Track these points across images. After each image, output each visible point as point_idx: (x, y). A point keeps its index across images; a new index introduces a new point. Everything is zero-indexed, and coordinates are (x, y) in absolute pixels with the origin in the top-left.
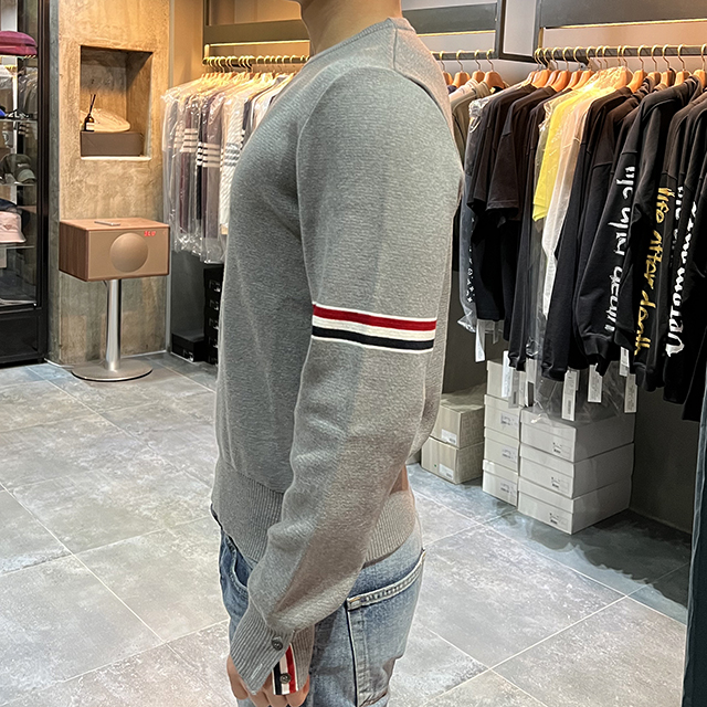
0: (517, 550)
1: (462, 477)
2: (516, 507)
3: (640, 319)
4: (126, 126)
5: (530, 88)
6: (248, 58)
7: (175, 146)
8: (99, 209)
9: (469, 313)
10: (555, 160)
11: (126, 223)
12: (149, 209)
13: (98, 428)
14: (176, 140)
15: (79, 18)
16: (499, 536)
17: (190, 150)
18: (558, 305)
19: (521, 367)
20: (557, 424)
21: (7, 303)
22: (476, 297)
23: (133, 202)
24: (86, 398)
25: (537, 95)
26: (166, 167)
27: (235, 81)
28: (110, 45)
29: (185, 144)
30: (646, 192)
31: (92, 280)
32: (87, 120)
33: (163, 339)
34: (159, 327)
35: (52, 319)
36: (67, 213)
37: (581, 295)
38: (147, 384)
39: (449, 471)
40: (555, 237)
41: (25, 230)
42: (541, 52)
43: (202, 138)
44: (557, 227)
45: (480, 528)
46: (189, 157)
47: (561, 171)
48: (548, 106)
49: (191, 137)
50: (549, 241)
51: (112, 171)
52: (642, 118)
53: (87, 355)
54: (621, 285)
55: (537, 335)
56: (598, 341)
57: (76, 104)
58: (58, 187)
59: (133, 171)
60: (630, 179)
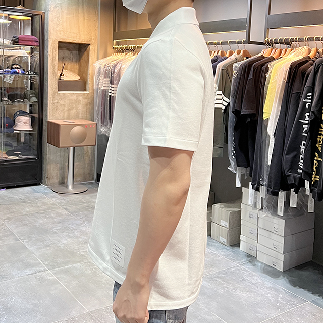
0: (255, 278)
1: (230, 243)
2: (256, 258)
3: (315, 166)
4: (78, 78)
5: (263, 57)
6: (132, 46)
7: (99, 86)
8: (65, 115)
9: (233, 163)
10: (274, 90)
11: (77, 122)
12: (88, 115)
13: (62, 215)
14: (100, 84)
15: (58, 29)
16: (247, 271)
17: (106, 88)
18: (275, 160)
19: (257, 190)
20: (275, 217)
21: (24, 157)
22: (237, 156)
23: (81, 112)
24: (58, 201)
25: (265, 60)
26: (95, 96)
27: (127, 56)
28: (71, 41)
29: (104, 85)
30: (317, 105)
31: (61, 147)
32: (61, 75)
33: (93, 175)
34: (91, 170)
35: (43, 165)
36: (51, 117)
37: (286, 155)
38: (85, 196)
39: (224, 240)
40: (274, 127)
41: (33, 125)
42: (268, 40)
43: (111, 83)
44: (274, 123)
45: (238, 267)
46: (106, 92)
47: (277, 96)
48: (270, 65)
49: (107, 82)
50: (271, 129)
51: (71, 98)
52: (315, 70)
53: (59, 182)
54: (305, 149)
55: (265, 174)
56: (294, 177)
57: (56, 68)
58: (47, 105)
59: (81, 98)
60: (310, 99)
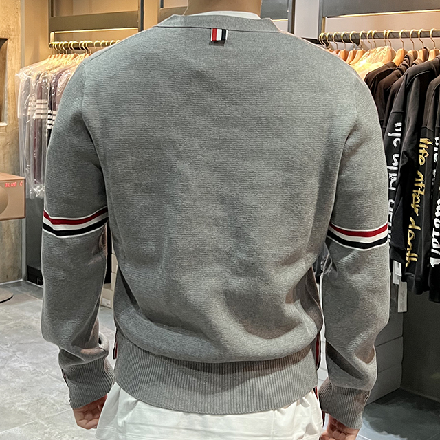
3: (409, 239)
6: (87, 42)
14: (29, 108)
17: (42, 117)
26: (21, 131)
27: (77, 60)
29: (37, 111)
30: (410, 142)
33: (20, 271)
34: (17, 260)
38: (10, 306)
42: (324, 36)
43: (52, 107)
46: (41, 123)
49: (42, 107)
52: (406, 85)
54: (394, 214)
60: (399, 132)
